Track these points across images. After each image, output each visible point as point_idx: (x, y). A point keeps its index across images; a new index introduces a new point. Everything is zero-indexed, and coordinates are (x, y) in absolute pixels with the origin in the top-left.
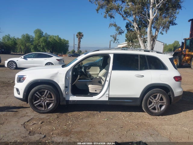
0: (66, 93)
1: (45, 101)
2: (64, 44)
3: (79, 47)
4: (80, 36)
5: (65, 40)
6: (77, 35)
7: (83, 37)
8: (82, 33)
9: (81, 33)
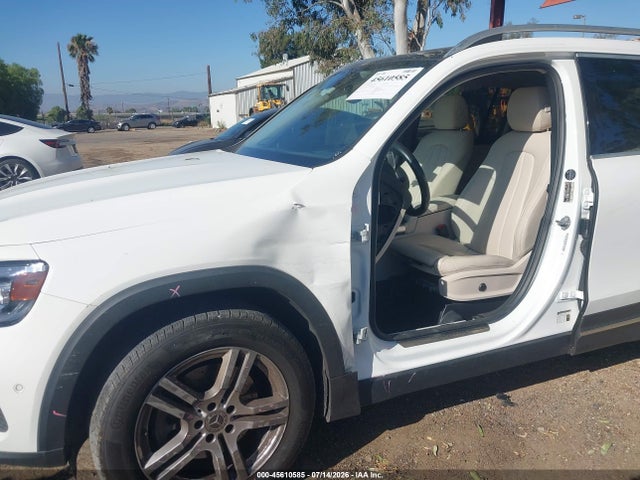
0: (355, 339)
1: (229, 429)
2: (21, 84)
3: (86, 95)
4: (84, 49)
5: (23, 69)
6: (72, 48)
7: (97, 54)
8: (90, 39)
9: (85, 40)
